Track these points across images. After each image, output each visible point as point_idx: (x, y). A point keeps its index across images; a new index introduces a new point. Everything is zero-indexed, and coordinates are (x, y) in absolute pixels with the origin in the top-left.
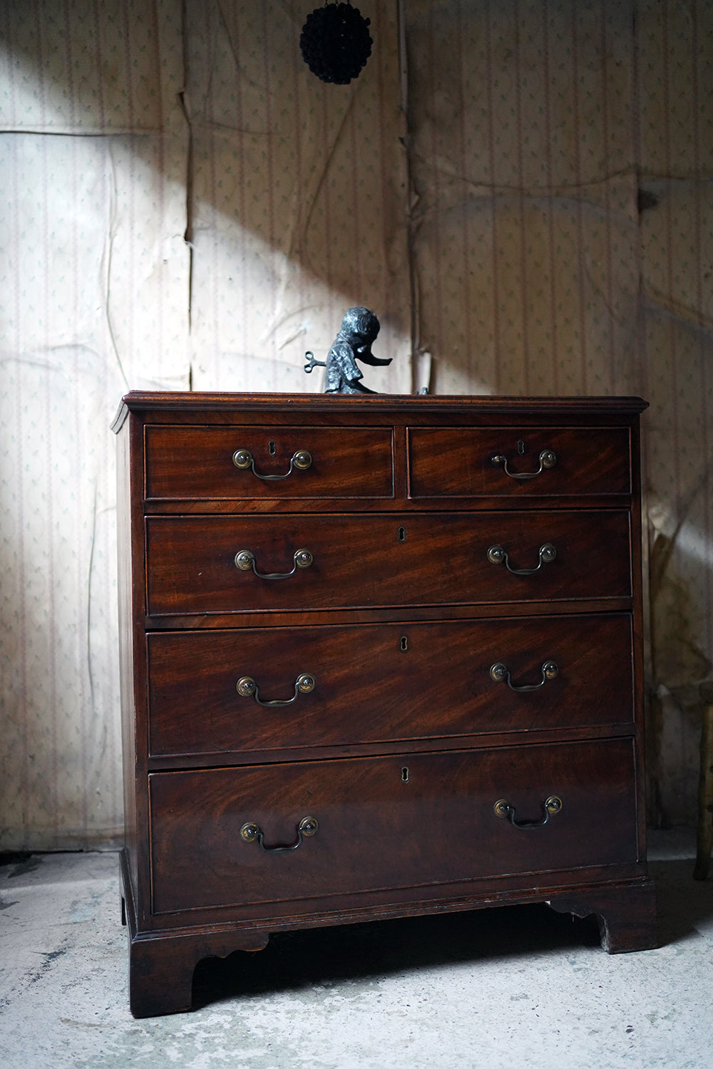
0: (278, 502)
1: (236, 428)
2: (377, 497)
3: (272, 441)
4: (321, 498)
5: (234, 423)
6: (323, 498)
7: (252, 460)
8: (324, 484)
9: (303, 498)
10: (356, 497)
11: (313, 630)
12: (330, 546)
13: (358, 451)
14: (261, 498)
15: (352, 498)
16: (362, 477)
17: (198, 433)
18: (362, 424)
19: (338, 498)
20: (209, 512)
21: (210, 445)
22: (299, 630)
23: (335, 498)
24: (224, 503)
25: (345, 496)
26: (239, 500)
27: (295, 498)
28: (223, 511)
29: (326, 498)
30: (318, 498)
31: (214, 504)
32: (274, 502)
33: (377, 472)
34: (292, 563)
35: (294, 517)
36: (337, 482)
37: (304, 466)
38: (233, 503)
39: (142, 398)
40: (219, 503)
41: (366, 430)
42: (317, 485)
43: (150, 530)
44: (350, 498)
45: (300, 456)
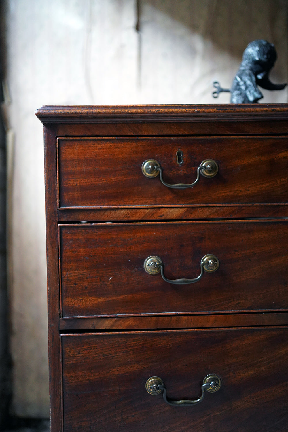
0: (185, 209)
1: (145, 139)
2: (282, 204)
3: (180, 150)
4: (227, 205)
5: (142, 134)
6: (229, 205)
7: (160, 169)
8: (231, 191)
9: (210, 205)
10: (262, 204)
11: (218, 332)
12: (236, 251)
13: (263, 158)
14: (169, 206)
15: (258, 204)
16: (268, 184)
17: (109, 144)
18: (268, 132)
19: (244, 205)
20: (119, 219)
21: (120, 156)
22: (205, 332)
23: (241, 205)
24: (134, 211)
25: (250, 203)
26: (147, 208)
27: (202, 205)
28: (133, 219)
29: (232, 205)
30: (224, 205)
31: (124, 212)
32: (181, 210)
33: (282, 180)
34: (198, 268)
35: (200, 224)
36: (243, 190)
37: (211, 175)
38: (142, 211)
39: (53, 111)
40: (129, 211)
41: (271, 138)
42: (223, 192)
43: (63, 237)
44: (256, 204)
45: (207, 164)
